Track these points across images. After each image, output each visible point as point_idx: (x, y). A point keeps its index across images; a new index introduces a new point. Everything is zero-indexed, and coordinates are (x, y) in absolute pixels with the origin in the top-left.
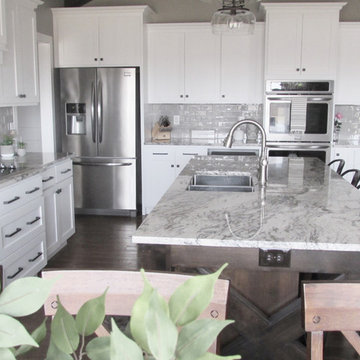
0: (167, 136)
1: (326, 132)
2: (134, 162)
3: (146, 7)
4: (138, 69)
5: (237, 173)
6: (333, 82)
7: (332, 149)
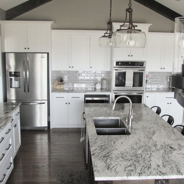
0: (62, 87)
1: (142, 86)
2: (46, 102)
3: (52, 22)
4: (48, 54)
5: (113, 118)
6: (145, 62)
7: (145, 94)
